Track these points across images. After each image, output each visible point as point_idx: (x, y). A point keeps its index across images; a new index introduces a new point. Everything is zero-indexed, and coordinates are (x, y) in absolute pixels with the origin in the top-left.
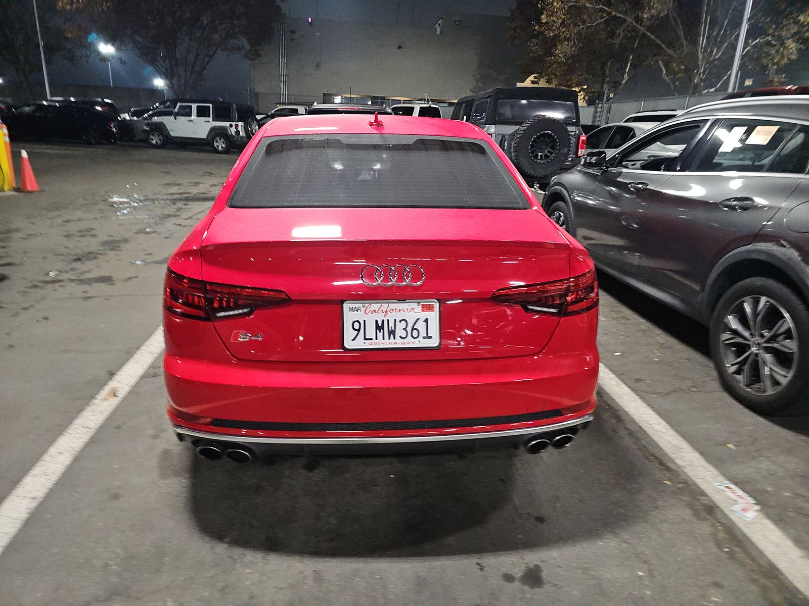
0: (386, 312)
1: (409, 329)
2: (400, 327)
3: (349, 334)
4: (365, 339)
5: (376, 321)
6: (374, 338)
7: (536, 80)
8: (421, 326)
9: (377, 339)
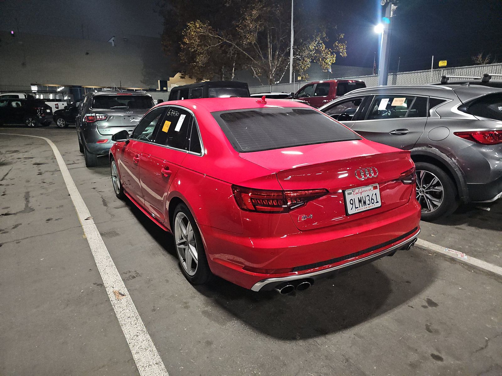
0: (361, 193)
1: (370, 200)
2: (367, 198)
3: (349, 206)
4: (356, 208)
5: (358, 198)
6: (359, 207)
7: (183, 76)
8: (374, 197)
9: (360, 207)
